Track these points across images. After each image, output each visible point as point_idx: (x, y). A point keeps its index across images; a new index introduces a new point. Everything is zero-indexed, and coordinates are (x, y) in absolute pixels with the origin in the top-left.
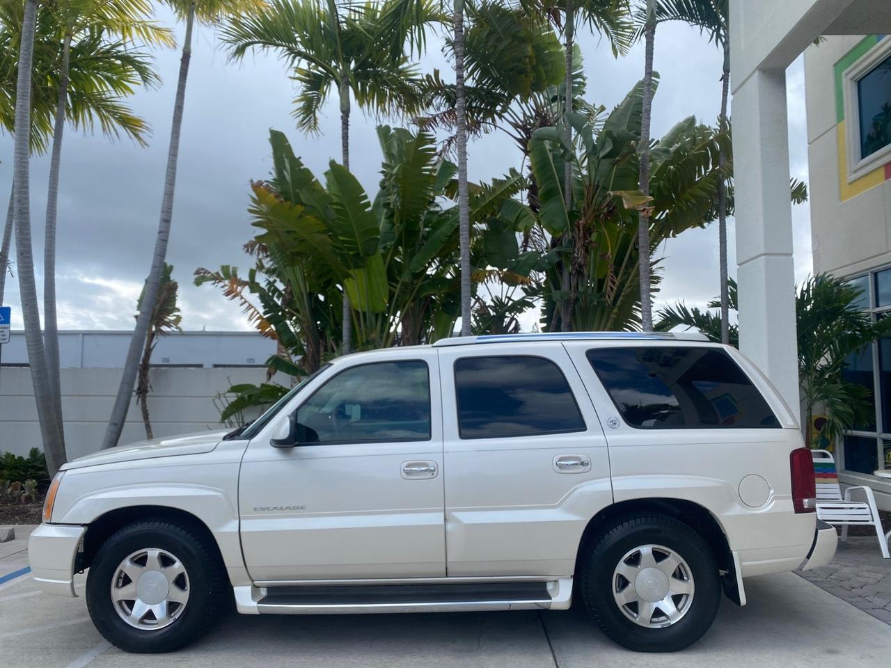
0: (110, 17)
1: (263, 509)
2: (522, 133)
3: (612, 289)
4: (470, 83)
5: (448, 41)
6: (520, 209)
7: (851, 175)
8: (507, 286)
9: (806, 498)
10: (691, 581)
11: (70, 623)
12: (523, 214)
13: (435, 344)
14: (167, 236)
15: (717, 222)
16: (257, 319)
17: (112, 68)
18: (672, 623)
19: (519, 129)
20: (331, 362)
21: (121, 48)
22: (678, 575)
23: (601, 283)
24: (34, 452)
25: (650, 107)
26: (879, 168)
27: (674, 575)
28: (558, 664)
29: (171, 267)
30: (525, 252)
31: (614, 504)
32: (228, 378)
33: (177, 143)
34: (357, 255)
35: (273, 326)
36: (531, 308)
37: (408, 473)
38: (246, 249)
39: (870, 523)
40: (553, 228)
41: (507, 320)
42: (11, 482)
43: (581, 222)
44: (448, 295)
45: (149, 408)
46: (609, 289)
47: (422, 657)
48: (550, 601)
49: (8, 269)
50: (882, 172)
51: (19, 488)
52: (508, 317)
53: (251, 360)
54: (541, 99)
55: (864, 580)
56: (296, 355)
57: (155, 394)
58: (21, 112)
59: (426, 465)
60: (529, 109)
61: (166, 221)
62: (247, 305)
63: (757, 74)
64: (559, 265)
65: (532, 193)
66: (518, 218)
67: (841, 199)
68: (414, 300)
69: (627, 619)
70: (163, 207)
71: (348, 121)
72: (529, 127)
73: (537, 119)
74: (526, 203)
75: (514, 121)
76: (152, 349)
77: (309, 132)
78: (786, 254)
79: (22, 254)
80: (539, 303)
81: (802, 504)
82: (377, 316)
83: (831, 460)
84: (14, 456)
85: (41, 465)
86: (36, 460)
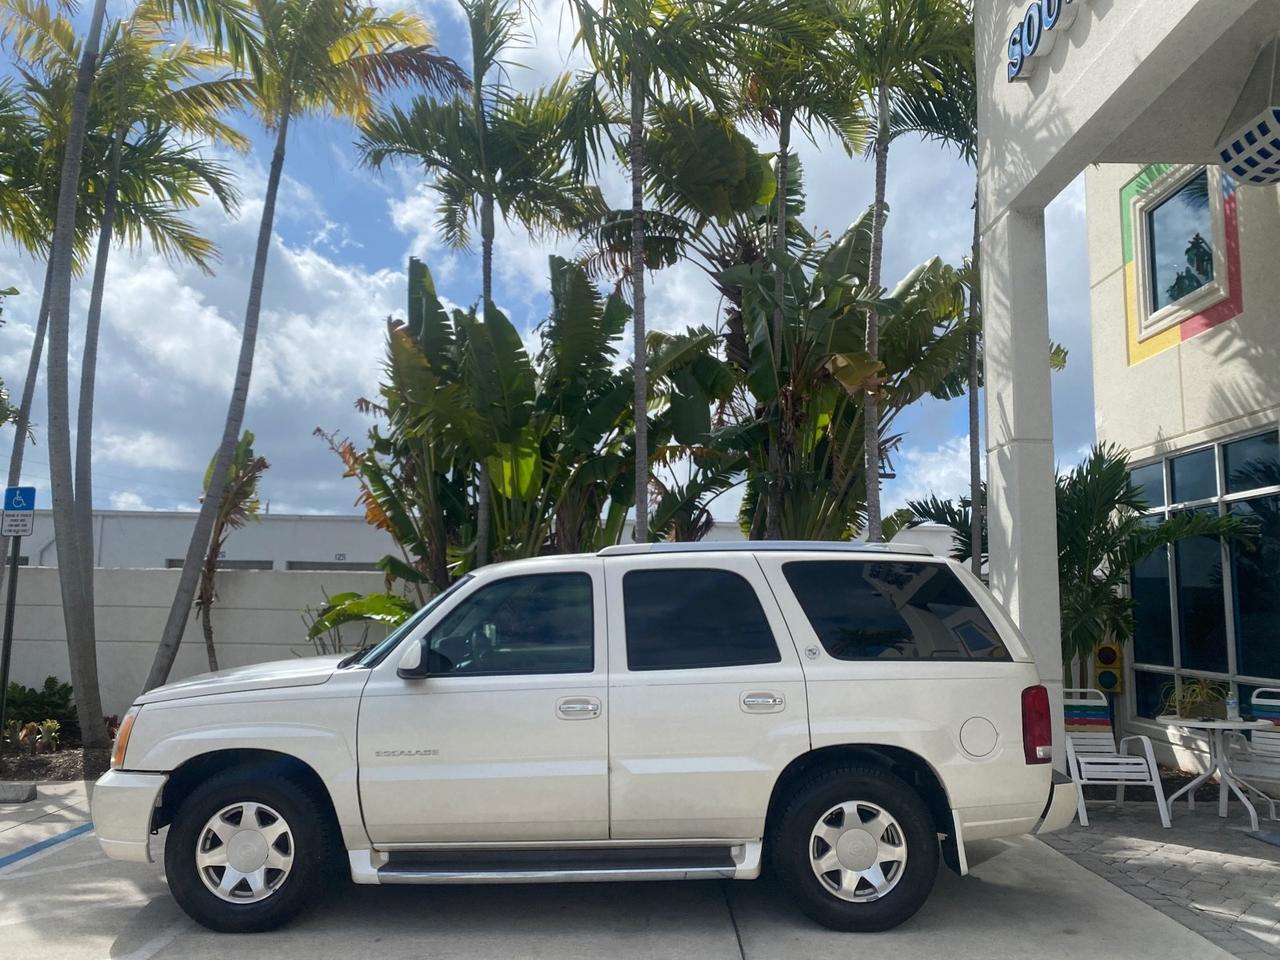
1: (387, 754)
2: (719, 267)
4: (649, 204)
6: (717, 368)
7: (1141, 332)
9: (1041, 745)
10: (904, 846)
13: (600, 553)
14: (246, 395)
17: (172, 172)
18: (880, 896)
19: (715, 262)
20: (471, 573)
24: (51, 682)
25: (881, 245)
26: (1174, 325)
27: (883, 838)
30: (721, 423)
31: (811, 750)
37: (565, 711)
39: (1148, 783)
42: (25, 722)
43: (789, 388)
44: (621, 478)
45: (212, 623)
48: (734, 869)
50: (1177, 331)
51: (35, 731)
53: (341, 555)
56: (414, 555)
57: (221, 605)
59: (586, 702)
60: (728, 235)
65: (731, 344)
66: (715, 379)
67: (1129, 362)
68: (573, 484)
69: (827, 891)
71: (491, 248)
72: (727, 258)
75: (706, 251)
76: (221, 544)
78: (1045, 441)
79: (55, 418)
81: (1034, 752)
83: (1104, 702)
84: (24, 688)
85: (59, 702)
86: (54, 693)
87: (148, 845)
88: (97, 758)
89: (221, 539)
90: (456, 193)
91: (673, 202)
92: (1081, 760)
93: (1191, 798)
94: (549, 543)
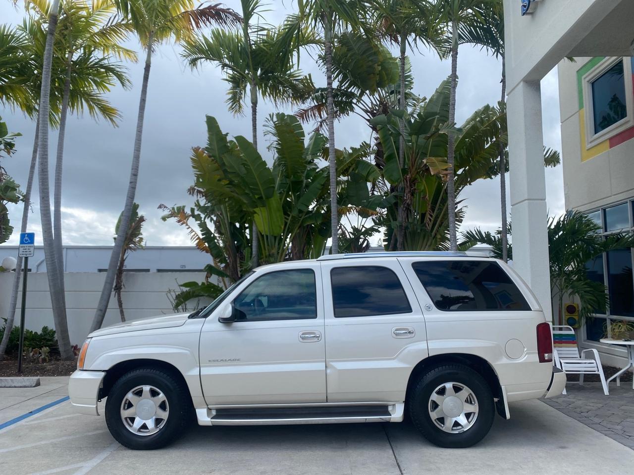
1: (214, 361)
2: (371, 116)
3: (430, 220)
5: (320, 57)
6: (370, 168)
7: (588, 145)
8: (362, 218)
9: (546, 353)
10: (477, 404)
12: (372, 170)
13: (318, 259)
14: (136, 185)
15: (499, 176)
16: (197, 239)
17: (98, 74)
18: (465, 430)
19: (369, 114)
20: (254, 270)
21: (106, 62)
22: (469, 401)
23: (423, 216)
24: (45, 329)
26: (606, 140)
27: (467, 401)
28: (396, 455)
29: (138, 205)
30: (373, 196)
31: (429, 357)
32: (176, 279)
33: (142, 124)
34: (261, 198)
35: (206, 244)
36: (377, 233)
37: (303, 338)
38: (189, 192)
39: (596, 372)
40: (392, 180)
41: (361, 240)
42: (33, 349)
43: (408, 176)
44: (322, 224)
45: (122, 299)
46: (428, 219)
47: (312, 451)
48: (390, 417)
49: (30, 208)
50: (608, 143)
51: (38, 353)
52: (362, 238)
53: (183, 266)
54: (383, 93)
55: (589, 408)
56: (221, 264)
57: (126, 290)
58: (44, 106)
59: (314, 333)
60: (375, 100)
61: (135, 175)
62: (190, 230)
63: (522, 83)
64: (396, 204)
65: (378, 155)
66: (368, 173)
67: (582, 160)
68: (300, 227)
69: (437, 427)
70: (133, 166)
71: (256, 109)
72: (375, 112)
73: (380, 106)
74: (373, 163)
75: (365, 108)
76: (125, 260)
77: (236, 114)
78: (541, 200)
79: (43, 198)
80: (383, 229)
81: (544, 357)
82: (275, 237)
83: (573, 332)
84: (32, 331)
85: (50, 338)
86: (47, 334)
87: (97, 407)
88: (69, 365)
89: (125, 257)
90: (237, 82)
91: (347, 84)
92: (562, 361)
93: (618, 380)
94: (287, 257)
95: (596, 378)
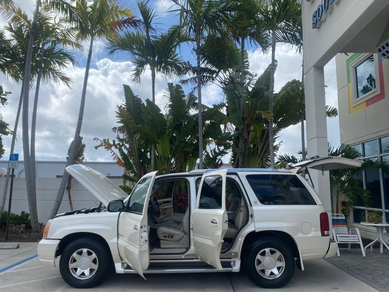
0: (60, 38)
2: (224, 86)
4: (203, 66)
5: (194, 50)
8: (218, 146)
10: (284, 262)
11: (50, 278)
14: (81, 125)
15: (300, 123)
16: (117, 159)
17: (59, 58)
18: (277, 277)
19: (223, 84)
21: (64, 50)
23: (255, 146)
24: (23, 213)
26: (364, 102)
29: (82, 137)
34: (158, 134)
35: (123, 161)
38: (113, 130)
40: (236, 124)
42: (15, 225)
43: (246, 122)
44: (195, 150)
45: (71, 195)
48: (232, 269)
50: (365, 104)
51: (18, 228)
52: (218, 159)
53: (109, 174)
54: (231, 71)
55: (353, 264)
56: (132, 174)
57: (74, 189)
60: (226, 76)
62: (113, 153)
63: (313, 68)
64: (238, 138)
66: (221, 119)
68: (181, 151)
72: (226, 83)
73: (230, 80)
75: (220, 81)
77: (137, 83)
78: (325, 137)
79: (24, 133)
81: (324, 233)
82: (165, 158)
83: (344, 218)
84: (15, 214)
85: (26, 218)
86: (24, 216)
87: (54, 261)
88: (37, 235)
92: (337, 236)
93: (371, 247)
94: (173, 170)
95: (358, 246)
